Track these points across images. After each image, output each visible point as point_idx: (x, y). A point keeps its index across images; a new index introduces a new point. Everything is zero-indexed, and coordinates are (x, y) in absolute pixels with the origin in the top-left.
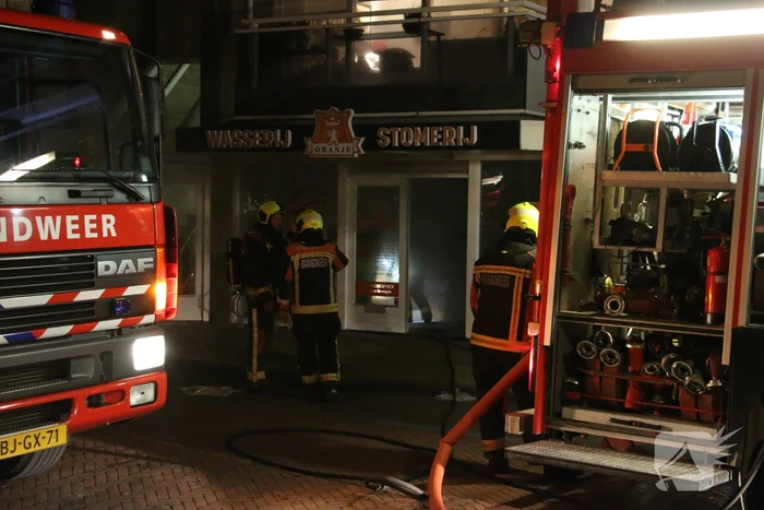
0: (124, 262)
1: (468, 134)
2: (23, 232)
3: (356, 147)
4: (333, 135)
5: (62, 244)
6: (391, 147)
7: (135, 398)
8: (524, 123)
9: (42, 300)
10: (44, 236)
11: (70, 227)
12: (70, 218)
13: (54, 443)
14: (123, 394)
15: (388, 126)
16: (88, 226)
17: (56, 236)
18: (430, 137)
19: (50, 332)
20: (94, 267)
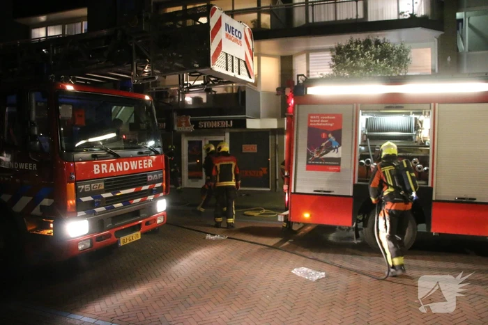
0: (155, 175)
1: (229, 123)
2: (127, 167)
3: (191, 128)
4: (183, 124)
5: (138, 171)
6: (203, 128)
7: (158, 221)
8: (248, 120)
9: (132, 190)
10: (132, 168)
11: (140, 164)
12: (140, 161)
13: (137, 239)
14: (155, 220)
15: (202, 121)
16: (145, 164)
17: (136, 168)
18: (216, 124)
19: (135, 201)
20: (147, 178)
